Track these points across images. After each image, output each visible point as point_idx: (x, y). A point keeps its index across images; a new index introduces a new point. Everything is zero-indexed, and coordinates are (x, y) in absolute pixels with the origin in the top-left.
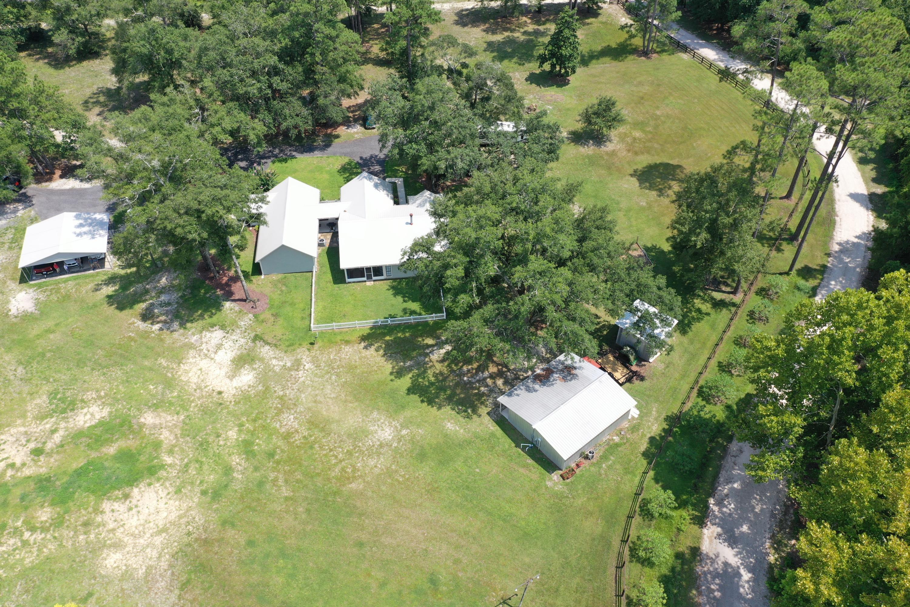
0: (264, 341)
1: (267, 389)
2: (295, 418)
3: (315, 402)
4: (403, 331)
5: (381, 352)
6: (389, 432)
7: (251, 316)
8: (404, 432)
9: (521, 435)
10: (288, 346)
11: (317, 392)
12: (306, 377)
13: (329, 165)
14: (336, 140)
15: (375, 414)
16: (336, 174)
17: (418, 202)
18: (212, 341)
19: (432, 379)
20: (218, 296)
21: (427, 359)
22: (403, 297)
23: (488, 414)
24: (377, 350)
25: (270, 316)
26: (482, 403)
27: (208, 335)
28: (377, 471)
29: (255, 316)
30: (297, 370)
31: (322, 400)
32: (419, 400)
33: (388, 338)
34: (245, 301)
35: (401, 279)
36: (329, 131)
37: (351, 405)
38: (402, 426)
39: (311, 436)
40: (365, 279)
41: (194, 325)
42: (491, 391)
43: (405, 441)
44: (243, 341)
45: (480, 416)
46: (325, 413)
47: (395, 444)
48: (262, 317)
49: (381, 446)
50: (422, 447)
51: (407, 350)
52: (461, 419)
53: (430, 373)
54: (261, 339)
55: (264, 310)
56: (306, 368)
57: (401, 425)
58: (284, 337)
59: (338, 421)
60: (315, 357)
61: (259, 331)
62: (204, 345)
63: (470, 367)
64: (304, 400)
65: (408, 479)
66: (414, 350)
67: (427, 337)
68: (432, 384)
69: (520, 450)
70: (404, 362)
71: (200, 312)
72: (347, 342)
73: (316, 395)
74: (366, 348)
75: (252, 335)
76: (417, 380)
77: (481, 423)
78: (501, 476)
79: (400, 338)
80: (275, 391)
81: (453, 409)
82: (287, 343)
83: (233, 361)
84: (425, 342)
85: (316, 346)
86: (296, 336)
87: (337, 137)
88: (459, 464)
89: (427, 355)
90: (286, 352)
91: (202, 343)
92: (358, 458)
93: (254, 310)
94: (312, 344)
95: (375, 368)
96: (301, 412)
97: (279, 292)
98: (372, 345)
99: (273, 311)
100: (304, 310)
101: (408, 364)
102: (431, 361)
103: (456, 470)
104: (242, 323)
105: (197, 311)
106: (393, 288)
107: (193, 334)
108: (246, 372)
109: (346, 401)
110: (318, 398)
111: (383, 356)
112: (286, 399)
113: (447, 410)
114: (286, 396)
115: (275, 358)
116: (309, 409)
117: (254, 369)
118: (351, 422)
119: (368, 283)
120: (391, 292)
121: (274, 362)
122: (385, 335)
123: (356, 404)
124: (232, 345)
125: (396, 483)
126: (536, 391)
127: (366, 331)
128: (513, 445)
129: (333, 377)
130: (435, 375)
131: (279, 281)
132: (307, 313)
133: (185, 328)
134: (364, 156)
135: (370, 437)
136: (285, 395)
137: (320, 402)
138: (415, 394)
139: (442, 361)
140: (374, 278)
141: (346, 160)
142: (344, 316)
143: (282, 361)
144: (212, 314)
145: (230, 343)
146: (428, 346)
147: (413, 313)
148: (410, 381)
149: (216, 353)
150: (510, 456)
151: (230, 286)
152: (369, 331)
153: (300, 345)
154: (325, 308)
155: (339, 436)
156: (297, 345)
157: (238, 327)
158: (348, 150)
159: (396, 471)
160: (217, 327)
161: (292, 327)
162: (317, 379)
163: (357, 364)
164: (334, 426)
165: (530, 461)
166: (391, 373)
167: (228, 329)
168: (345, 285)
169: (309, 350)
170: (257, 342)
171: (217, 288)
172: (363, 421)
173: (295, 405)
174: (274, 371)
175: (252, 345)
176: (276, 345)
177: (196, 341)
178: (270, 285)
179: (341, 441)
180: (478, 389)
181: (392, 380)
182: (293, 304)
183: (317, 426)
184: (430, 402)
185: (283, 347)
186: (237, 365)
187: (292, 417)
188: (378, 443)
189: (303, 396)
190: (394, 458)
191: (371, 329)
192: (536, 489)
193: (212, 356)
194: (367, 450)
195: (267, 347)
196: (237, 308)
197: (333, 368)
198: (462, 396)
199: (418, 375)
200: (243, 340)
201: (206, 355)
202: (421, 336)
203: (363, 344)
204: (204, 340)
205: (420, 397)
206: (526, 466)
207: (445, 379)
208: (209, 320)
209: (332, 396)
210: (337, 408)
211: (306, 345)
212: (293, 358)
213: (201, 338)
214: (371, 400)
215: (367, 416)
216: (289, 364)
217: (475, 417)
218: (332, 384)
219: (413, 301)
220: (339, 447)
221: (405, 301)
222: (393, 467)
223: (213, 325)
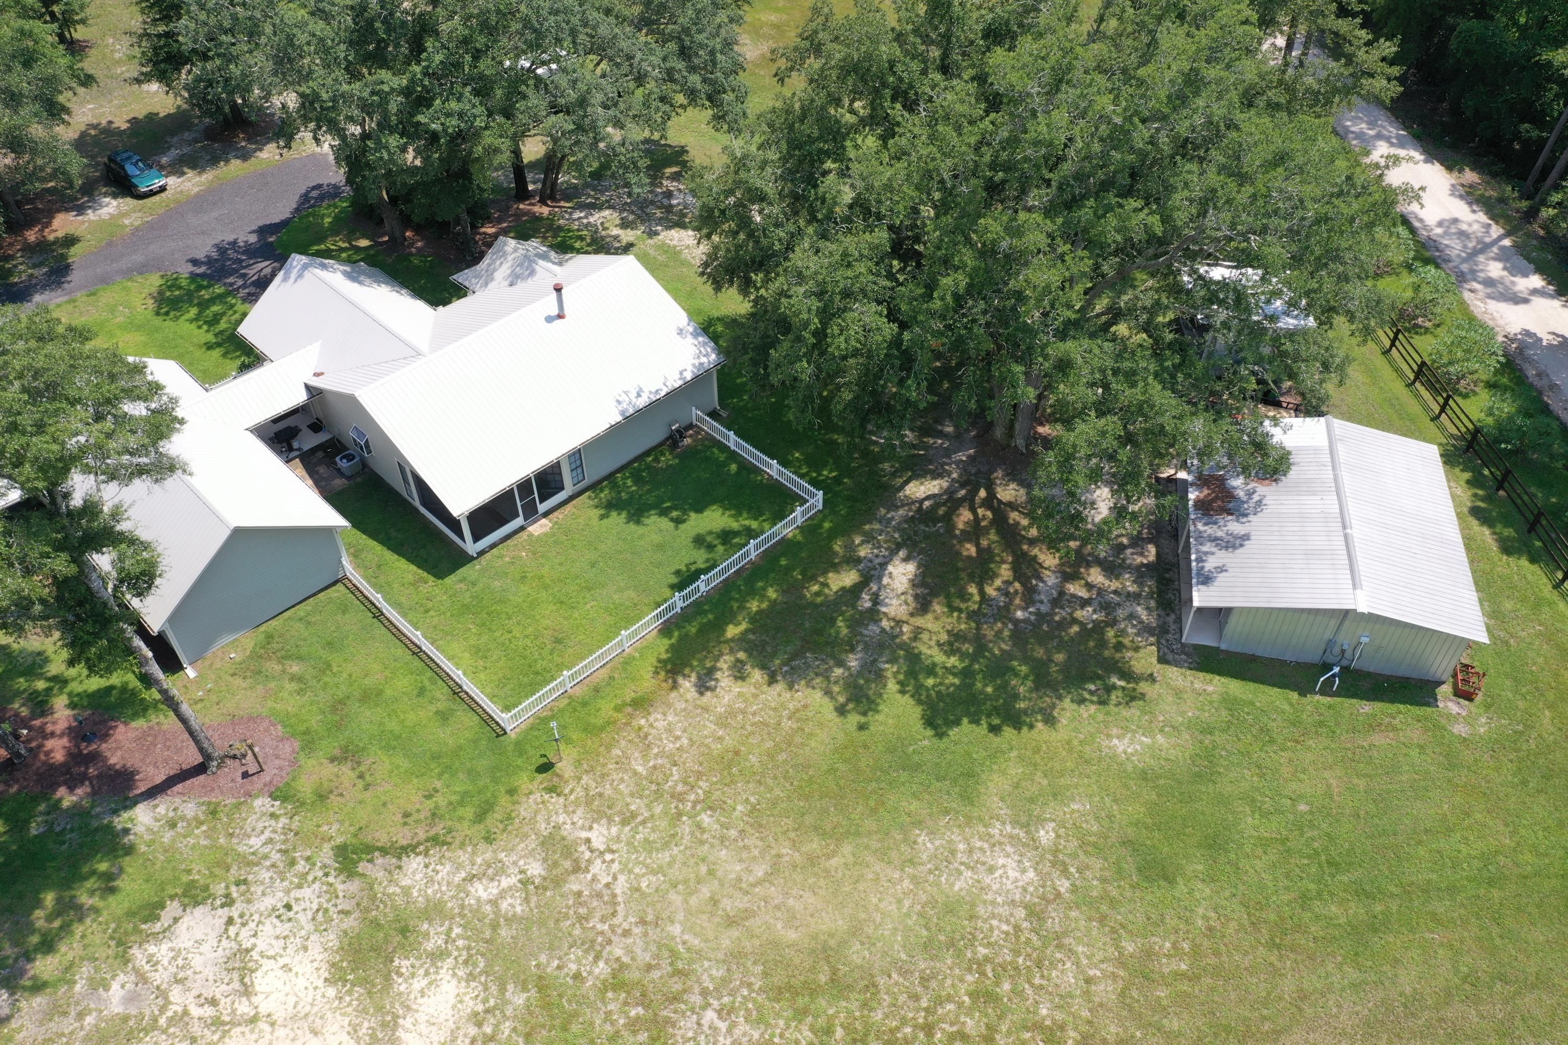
0: (384, 851)
1: (542, 984)
2: (724, 1013)
3: (731, 922)
4: (752, 592)
5: (757, 675)
6: (1011, 863)
7: (262, 803)
8: (1045, 835)
9: (1283, 663)
10: (480, 817)
11: (706, 892)
12: (626, 869)
13: (112, 310)
14: (74, 250)
15: (926, 844)
16: (158, 321)
17: (503, 272)
18: (197, 962)
19: (953, 661)
20: (77, 812)
21: (885, 624)
22: (664, 513)
23: (1162, 660)
24: (740, 675)
25: (331, 769)
26: (1119, 646)
27: (162, 951)
28: (1105, 991)
29: (281, 794)
30: (577, 869)
31: (742, 902)
32: (982, 729)
33: (732, 631)
34: (201, 769)
35: (610, 477)
36: (31, 236)
37: (834, 862)
38: (1026, 826)
39: (829, 1031)
40: (519, 521)
41: (67, 950)
42: (1107, 607)
43: (1074, 856)
44: (309, 896)
45: (1151, 678)
46: (792, 935)
47: (1064, 885)
48: (305, 786)
49: (1035, 914)
50: (1126, 842)
51: (819, 632)
52: (1125, 712)
53: (931, 652)
54: (369, 849)
55: (294, 763)
56: (598, 842)
57: (1015, 823)
58: (441, 800)
59: (855, 931)
60: (589, 801)
61: (337, 831)
62: (176, 994)
63: (998, 582)
64: (696, 942)
65: (1196, 951)
66: (833, 621)
67: (825, 572)
68: (966, 674)
69: (1318, 697)
70: (841, 664)
71: (49, 898)
72: (641, 704)
73: (714, 902)
74: (703, 687)
75: (326, 855)
76: (919, 687)
77: (1178, 693)
78: (1361, 783)
79: (760, 612)
80: (577, 976)
81: (1081, 701)
82: (468, 812)
83: (336, 976)
84: (835, 587)
85: (565, 767)
86: (472, 774)
87: (70, 241)
88: (1250, 822)
89: (873, 614)
90: (489, 839)
91: (162, 993)
92: (1020, 994)
93: (258, 782)
94: (545, 767)
95: (787, 724)
96: (725, 981)
97: (294, 686)
98: (711, 672)
99: (331, 746)
100: (422, 692)
101: (853, 662)
102: (899, 623)
103: (1264, 843)
104: (256, 842)
105: (38, 904)
106: (611, 506)
107: (99, 984)
108: (419, 984)
109: (812, 860)
110: (726, 903)
111: (772, 680)
112: (634, 975)
113: (1067, 710)
114: (623, 967)
115: (471, 878)
116: (736, 956)
117: (438, 956)
118: (889, 905)
119: (539, 528)
120: (617, 519)
121: (482, 891)
122: (718, 626)
123: (847, 849)
124: (283, 929)
125: (1184, 987)
126: (1246, 537)
127: (663, 646)
128: (1294, 696)
129: (706, 819)
130: (949, 648)
131: (255, 656)
132: (441, 692)
133: (38, 987)
134: (201, 255)
135: (981, 911)
136: (620, 968)
137: (748, 914)
138: (957, 723)
139: (923, 606)
140: (542, 508)
141: (155, 281)
142: (558, 641)
143: (502, 871)
144: (109, 877)
145: (270, 928)
146: (854, 592)
147: (726, 536)
148: (907, 700)
149: (247, 991)
150: (1321, 724)
151: (95, 757)
152: (666, 642)
153: (511, 792)
154: (479, 652)
155: (905, 973)
156: (504, 800)
157: (251, 862)
158: (138, 258)
159: (1148, 954)
160: (172, 908)
161: (436, 757)
162: (664, 857)
163: (729, 742)
164: (857, 953)
165: (1367, 708)
166: (841, 711)
167: (219, 889)
168: (477, 566)
169: (551, 790)
170: (362, 867)
171: (54, 786)
172: (914, 879)
173: (678, 973)
174: (511, 920)
175: (354, 886)
176: (435, 841)
177: (131, 998)
178: (238, 681)
179: (925, 980)
180: (1075, 621)
181: (862, 727)
182: (370, 696)
183: (814, 991)
184: (1016, 720)
185: (465, 829)
186: (363, 982)
187: (710, 1016)
188: (1021, 913)
189: (676, 929)
190: (1102, 919)
191: (666, 630)
192: (1451, 762)
193: (243, 1008)
194: (1017, 953)
195: (414, 863)
196: (190, 809)
197: (679, 797)
198: (1060, 657)
199: (912, 673)
200: (306, 892)
201: (217, 1022)
202: (813, 578)
203: (687, 685)
204: (160, 977)
205: (975, 721)
206: (1372, 726)
207: (981, 646)
208: (116, 905)
209: (760, 871)
210: (808, 897)
211: (525, 781)
212: (532, 842)
213: (142, 978)
214: (874, 811)
215: (911, 862)
216: (536, 869)
217: (1143, 687)
218: (723, 839)
219: (699, 511)
220: (939, 1001)
221: (678, 521)
222: (1130, 947)
223: (152, 911)
